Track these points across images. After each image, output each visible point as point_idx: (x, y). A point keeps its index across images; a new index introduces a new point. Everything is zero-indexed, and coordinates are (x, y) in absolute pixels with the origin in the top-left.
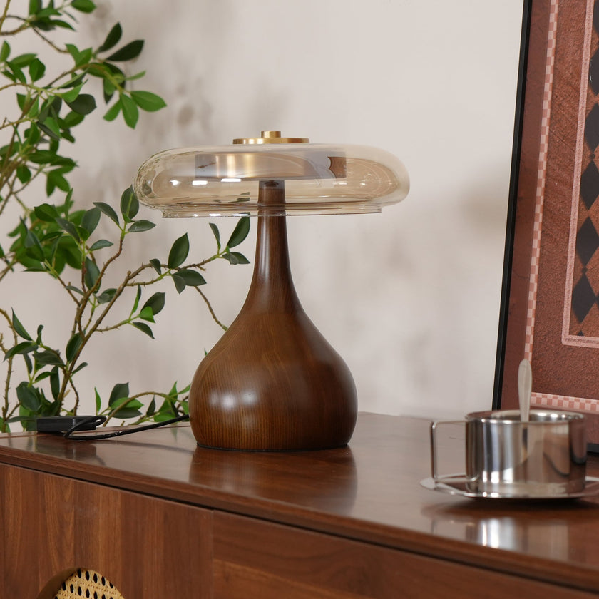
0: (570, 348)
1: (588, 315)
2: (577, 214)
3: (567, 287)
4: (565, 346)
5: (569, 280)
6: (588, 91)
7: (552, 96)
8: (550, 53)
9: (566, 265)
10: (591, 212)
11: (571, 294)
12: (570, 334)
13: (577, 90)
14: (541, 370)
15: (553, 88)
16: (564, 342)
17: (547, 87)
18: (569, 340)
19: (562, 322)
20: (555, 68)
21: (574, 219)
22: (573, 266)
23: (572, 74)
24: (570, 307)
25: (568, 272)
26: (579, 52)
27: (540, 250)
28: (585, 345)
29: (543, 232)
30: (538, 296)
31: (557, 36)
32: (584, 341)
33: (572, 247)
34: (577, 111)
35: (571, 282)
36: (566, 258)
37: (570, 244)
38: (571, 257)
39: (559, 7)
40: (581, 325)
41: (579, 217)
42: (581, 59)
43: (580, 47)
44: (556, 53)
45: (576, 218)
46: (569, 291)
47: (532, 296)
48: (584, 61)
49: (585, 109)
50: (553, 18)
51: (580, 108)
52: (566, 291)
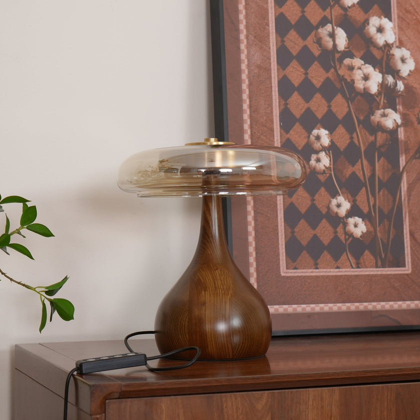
0: (288, 277)
1: (300, 258)
2: (282, 200)
3: (280, 243)
4: (284, 276)
5: (282, 239)
6: (280, 131)
7: (251, 132)
8: (246, 106)
9: (278, 230)
10: (294, 199)
11: (284, 246)
12: (287, 269)
13: (272, 130)
14: (266, 292)
15: (251, 127)
16: (283, 274)
17: (246, 126)
18: (287, 273)
19: (279, 263)
20: (251, 117)
21: (280, 204)
22: (283, 231)
23: (266, 120)
24: (284, 254)
25: (280, 234)
26: (270, 108)
27: (255, 222)
28: (300, 275)
29: (255, 211)
30: (256, 249)
31: (250, 97)
32: (299, 273)
33: (281, 219)
34: (274, 142)
35: (283, 239)
36: (277, 226)
37: (279, 218)
38: (281, 225)
39: (249, 81)
40: (296, 263)
41: (284, 202)
42: (272, 112)
43: (270, 105)
44: (250, 107)
45: (282, 202)
46: (282, 245)
47: (252, 249)
48: (274, 114)
49: (279, 141)
50: (245, 86)
51: (275, 140)
52: (280, 245)
